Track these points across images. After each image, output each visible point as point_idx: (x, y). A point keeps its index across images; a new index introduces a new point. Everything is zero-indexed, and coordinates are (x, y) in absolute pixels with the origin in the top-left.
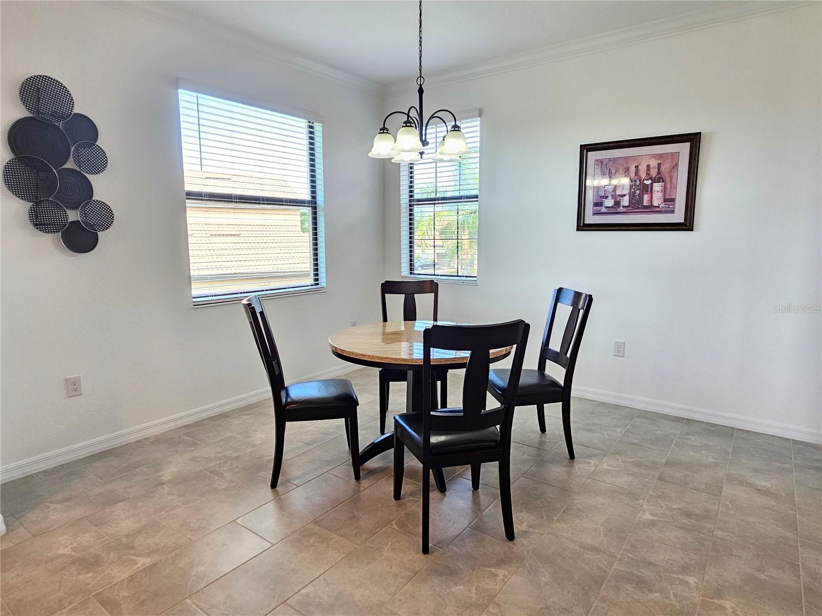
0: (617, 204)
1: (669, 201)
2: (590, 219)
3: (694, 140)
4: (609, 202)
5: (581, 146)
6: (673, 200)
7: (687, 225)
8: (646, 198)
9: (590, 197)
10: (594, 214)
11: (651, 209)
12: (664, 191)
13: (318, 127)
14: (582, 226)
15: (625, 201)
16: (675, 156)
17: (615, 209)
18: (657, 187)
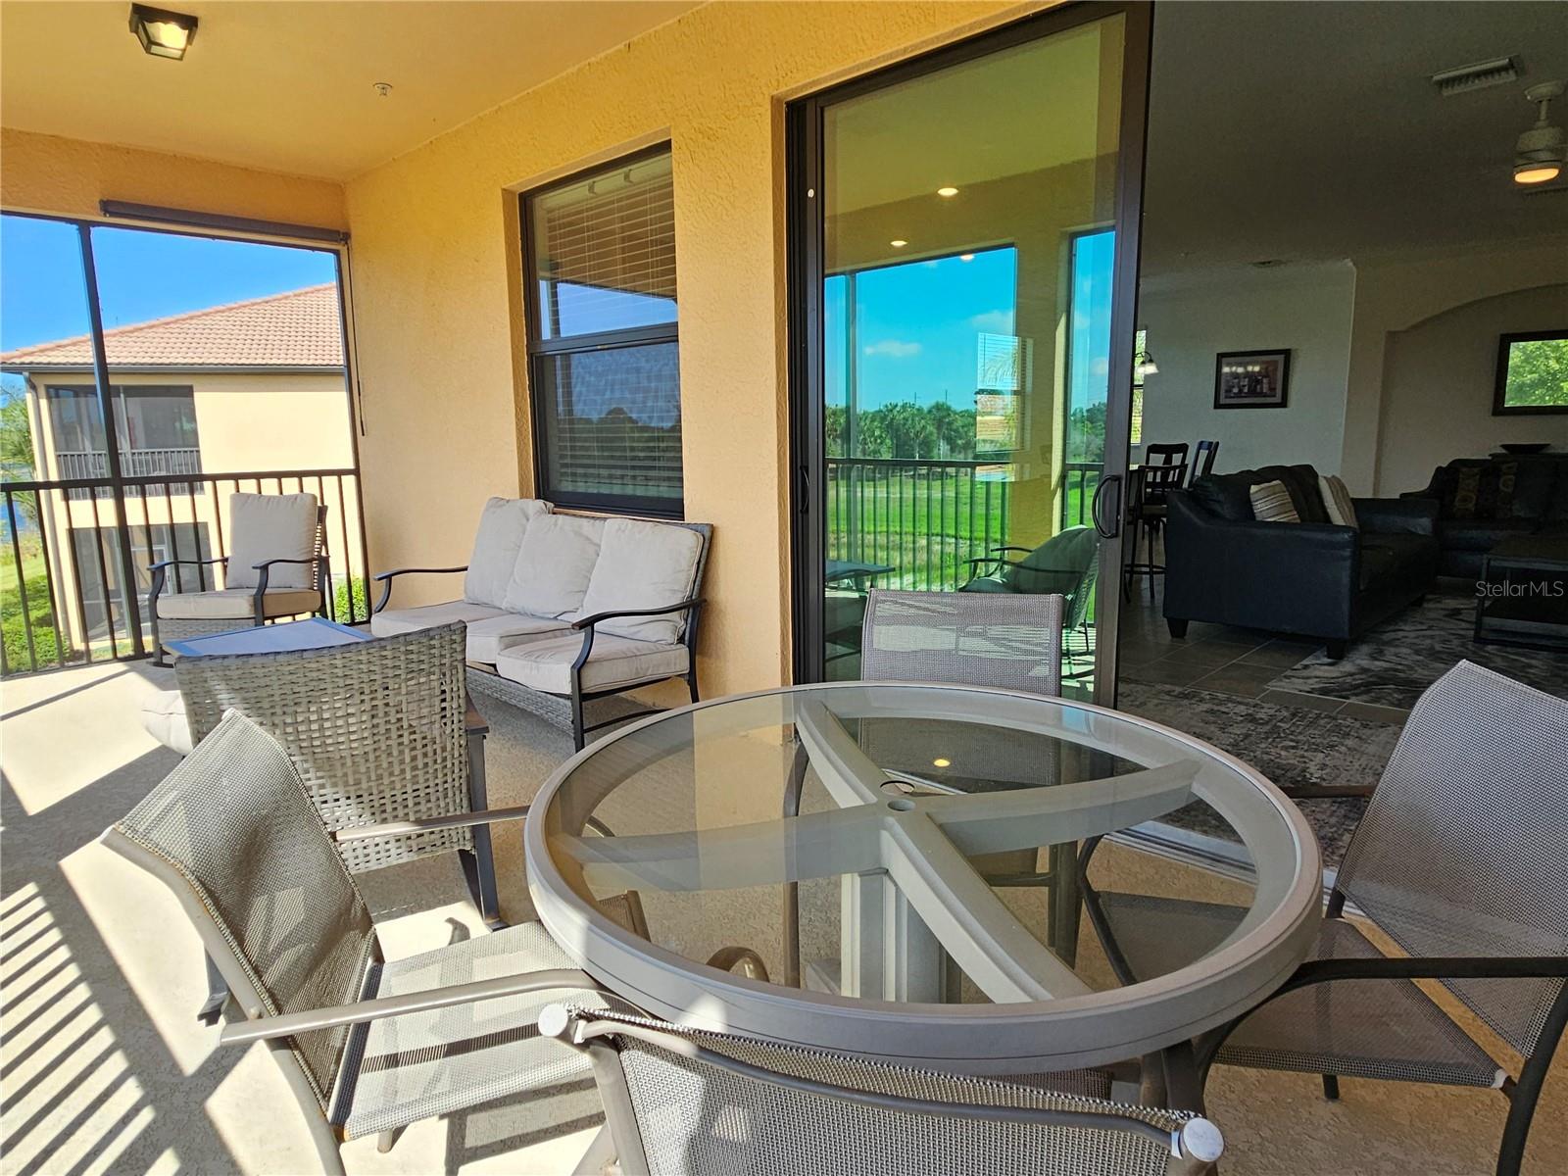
0: (1240, 391)
1: (1273, 389)
2: (1223, 401)
3: (1287, 354)
4: (1236, 390)
5: (1218, 354)
6: (1275, 389)
7: (1283, 404)
8: (1259, 387)
9: (1223, 387)
10: (1226, 397)
11: (1262, 394)
12: (1270, 383)
13: (1030, 342)
14: (1218, 406)
15: (1246, 390)
16: (1276, 362)
17: (1240, 394)
18: (1265, 381)
